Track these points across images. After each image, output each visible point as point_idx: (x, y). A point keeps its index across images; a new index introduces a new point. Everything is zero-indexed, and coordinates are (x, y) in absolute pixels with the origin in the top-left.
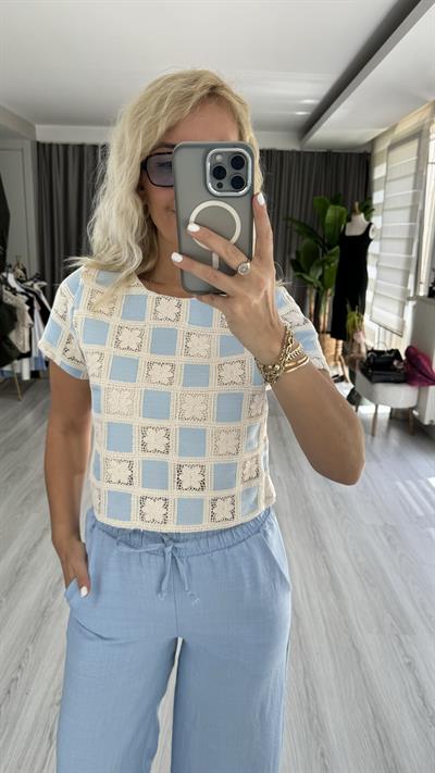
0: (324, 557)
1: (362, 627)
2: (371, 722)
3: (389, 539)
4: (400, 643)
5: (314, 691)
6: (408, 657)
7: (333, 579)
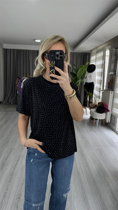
0: (84, 158)
1: (95, 175)
2: (100, 199)
3: (100, 153)
4: (105, 178)
5: (85, 193)
6: (107, 183)
7: (87, 163)
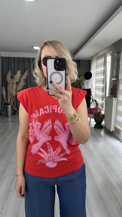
1: (102, 189)
3: (105, 163)
4: (113, 193)
6: (115, 197)
7: (92, 176)
